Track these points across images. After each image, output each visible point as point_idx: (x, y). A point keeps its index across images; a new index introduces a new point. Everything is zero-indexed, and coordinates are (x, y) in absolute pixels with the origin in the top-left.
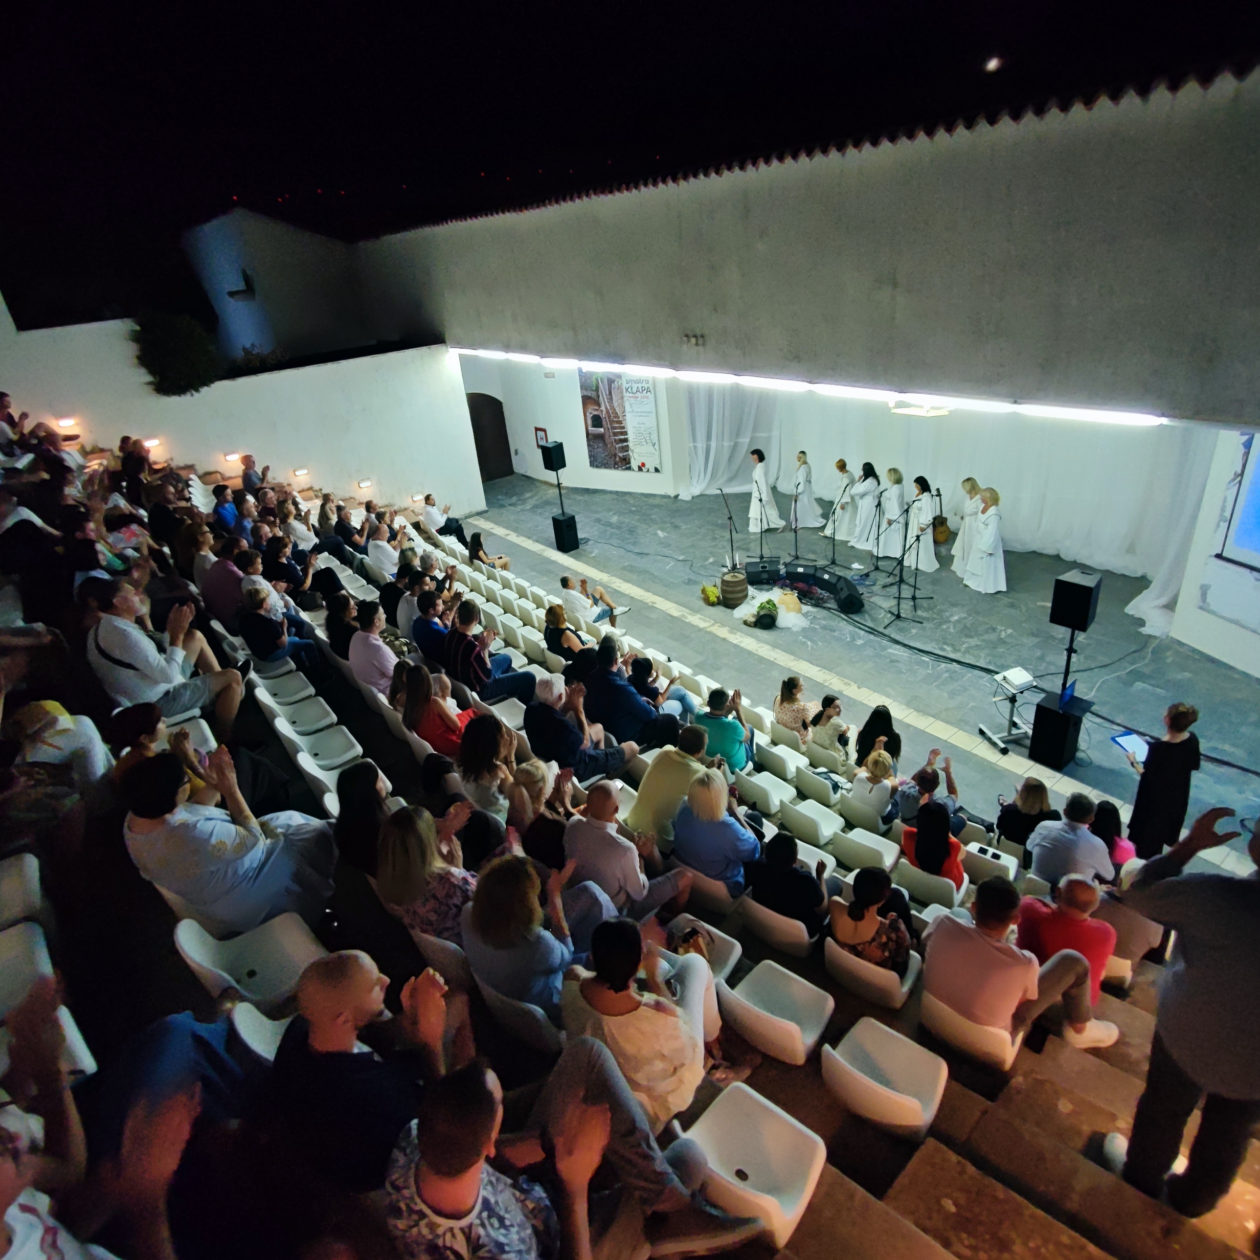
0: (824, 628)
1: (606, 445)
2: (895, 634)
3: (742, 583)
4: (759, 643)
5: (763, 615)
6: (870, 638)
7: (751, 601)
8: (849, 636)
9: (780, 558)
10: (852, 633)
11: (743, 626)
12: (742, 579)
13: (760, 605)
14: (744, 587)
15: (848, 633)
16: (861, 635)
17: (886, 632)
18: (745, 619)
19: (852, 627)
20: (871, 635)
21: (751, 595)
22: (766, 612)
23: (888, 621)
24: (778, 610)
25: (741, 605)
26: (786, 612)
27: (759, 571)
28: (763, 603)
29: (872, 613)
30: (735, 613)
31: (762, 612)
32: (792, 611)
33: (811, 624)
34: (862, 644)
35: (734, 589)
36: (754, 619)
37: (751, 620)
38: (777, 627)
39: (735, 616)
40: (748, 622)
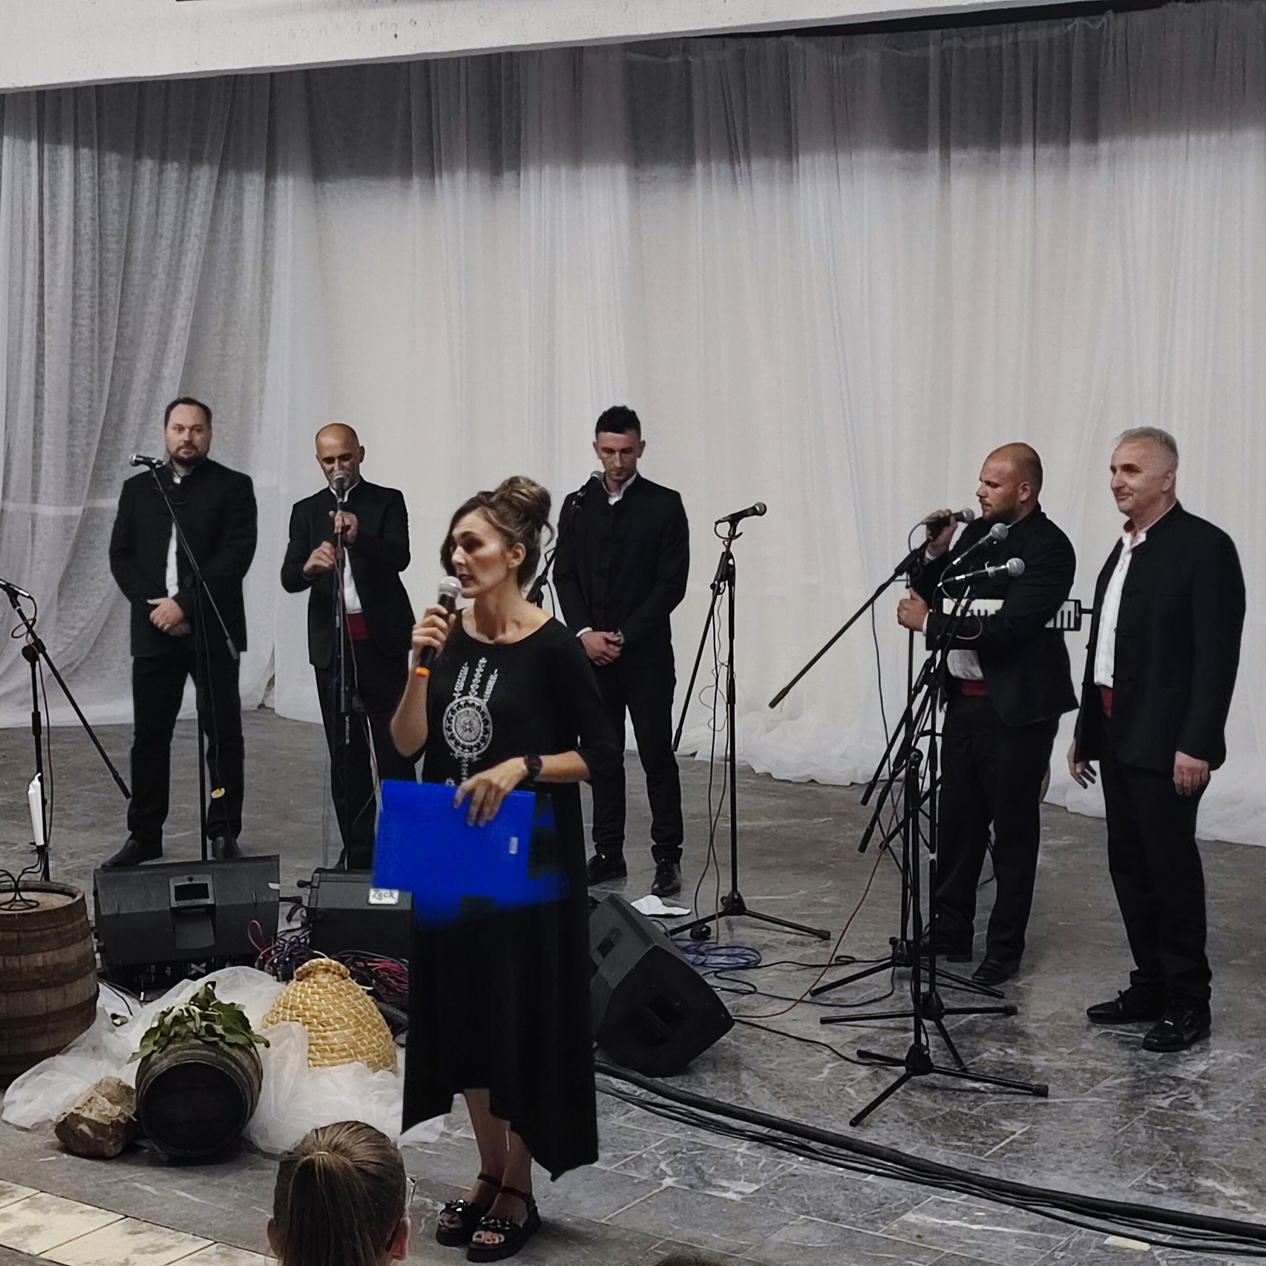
2: (918, 1145)
3: (59, 929)
4: (144, 1232)
5: (171, 1070)
6: (790, 1170)
7: (111, 1035)
8: (667, 1165)
9: (276, 858)
10: (683, 1153)
11: (53, 1158)
12: (60, 908)
13: (155, 1024)
14: (73, 953)
15: (662, 1152)
16: (738, 1158)
17: (868, 1136)
18: (68, 1113)
19: (682, 1129)
20: (793, 1155)
21: (110, 1012)
22: (187, 1052)
23: (865, 1092)
24: (260, 1047)
25: (51, 1058)
26: (309, 1066)
27: (166, 911)
28: (171, 1011)
29: (768, 1066)
30: (14, 1102)
31: (166, 1056)
32: (341, 1061)
33: (449, 1129)
34: (748, 1199)
35: (14, 962)
36: (119, 1108)
37: (101, 1115)
38: (253, 1149)
39: (10, 1115)
40: (81, 1130)
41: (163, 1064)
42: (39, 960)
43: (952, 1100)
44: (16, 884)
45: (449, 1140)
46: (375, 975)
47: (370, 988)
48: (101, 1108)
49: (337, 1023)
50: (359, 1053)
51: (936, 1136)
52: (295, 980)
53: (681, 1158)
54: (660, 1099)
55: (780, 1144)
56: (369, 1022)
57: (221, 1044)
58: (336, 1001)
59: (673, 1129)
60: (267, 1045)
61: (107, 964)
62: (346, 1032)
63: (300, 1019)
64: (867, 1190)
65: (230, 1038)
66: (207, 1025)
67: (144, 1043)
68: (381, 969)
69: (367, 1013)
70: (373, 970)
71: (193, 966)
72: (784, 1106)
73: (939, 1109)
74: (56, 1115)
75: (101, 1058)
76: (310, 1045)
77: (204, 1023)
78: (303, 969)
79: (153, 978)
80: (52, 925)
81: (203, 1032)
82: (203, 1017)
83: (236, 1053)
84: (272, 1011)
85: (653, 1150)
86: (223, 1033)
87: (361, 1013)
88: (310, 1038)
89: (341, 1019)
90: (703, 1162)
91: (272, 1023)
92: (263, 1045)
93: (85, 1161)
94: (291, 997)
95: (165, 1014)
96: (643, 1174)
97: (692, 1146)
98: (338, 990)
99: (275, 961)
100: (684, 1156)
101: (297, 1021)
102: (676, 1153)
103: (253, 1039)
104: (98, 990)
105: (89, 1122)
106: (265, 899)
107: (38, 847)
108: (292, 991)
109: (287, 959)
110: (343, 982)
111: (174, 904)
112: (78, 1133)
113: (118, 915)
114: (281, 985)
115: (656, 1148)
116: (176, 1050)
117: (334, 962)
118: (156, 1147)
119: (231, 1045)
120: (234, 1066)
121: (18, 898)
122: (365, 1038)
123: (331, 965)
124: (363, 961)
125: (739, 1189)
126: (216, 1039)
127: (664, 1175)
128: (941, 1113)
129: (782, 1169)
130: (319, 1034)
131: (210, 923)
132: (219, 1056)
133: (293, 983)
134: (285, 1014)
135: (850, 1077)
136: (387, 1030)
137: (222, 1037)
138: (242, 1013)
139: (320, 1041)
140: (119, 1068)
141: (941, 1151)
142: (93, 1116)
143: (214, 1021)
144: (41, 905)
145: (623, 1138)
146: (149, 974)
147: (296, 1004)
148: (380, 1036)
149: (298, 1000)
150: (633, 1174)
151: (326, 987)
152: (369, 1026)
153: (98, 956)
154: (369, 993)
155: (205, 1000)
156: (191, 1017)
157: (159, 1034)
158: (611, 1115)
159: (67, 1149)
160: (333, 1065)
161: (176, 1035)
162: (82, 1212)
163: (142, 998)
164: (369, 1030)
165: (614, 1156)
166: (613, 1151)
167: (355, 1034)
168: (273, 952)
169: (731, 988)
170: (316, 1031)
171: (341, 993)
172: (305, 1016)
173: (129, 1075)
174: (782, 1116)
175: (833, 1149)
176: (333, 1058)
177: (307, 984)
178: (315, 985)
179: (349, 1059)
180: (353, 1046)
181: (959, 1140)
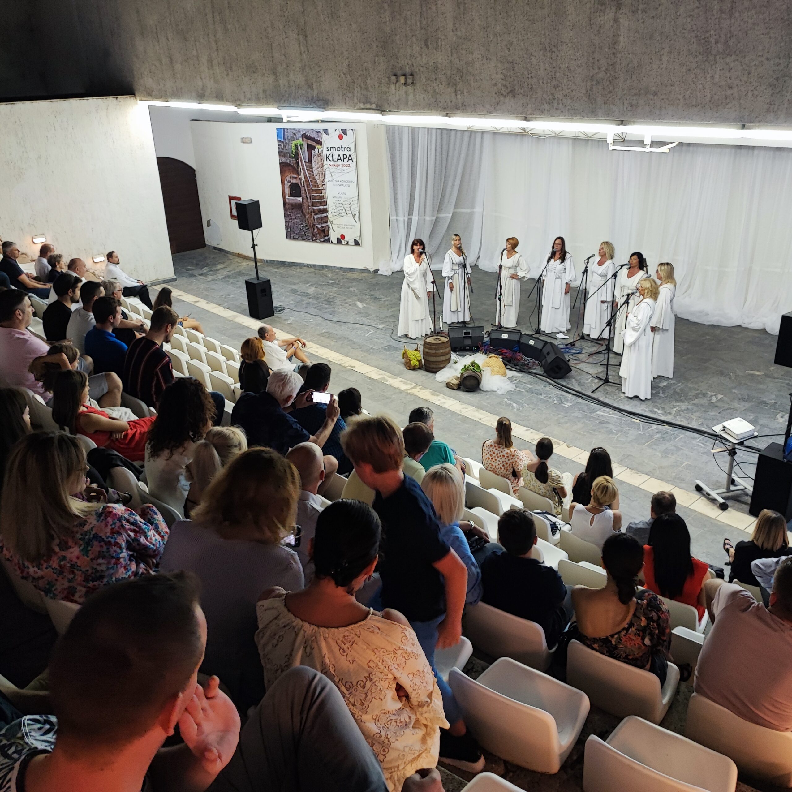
0: (531, 391)
1: (305, 216)
3: (445, 346)
4: (463, 404)
5: (467, 376)
7: (455, 365)
8: (555, 398)
9: (483, 327)
11: (445, 389)
12: (445, 342)
13: (464, 365)
14: (447, 350)
16: (569, 398)
17: (594, 395)
18: (448, 380)
19: (559, 391)
20: (579, 398)
21: (454, 359)
22: (470, 373)
23: (596, 386)
25: (443, 369)
26: (491, 375)
27: (462, 337)
29: (578, 379)
30: (437, 376)
31: (466, 373)
32: (497, 374)
33: (516, 388)
35: (439, 351)
36: (457, 381)
37: (454, 382)
38: (481, 390)
39: (437, 379)
41: (465, 375)
42: (442, 351)
43: (613, 388)
45: (516, 390)
50: (500, 373)
51: (607, 396)
54: (556, 384)
55: (577, 396)
58: (496, 363)
59: (557, 391)
60: (483, 372)
62: (498, 369)
64: (591, 407)
65: (478, 370)
66: (473, 368)
67: (462, 369)
68: (504, 352)
70: (502, 352)
71: (467, 348)
73: (610, 390)
74: (446, 381)
75: (453, 370)
78: (490, 356)
82: (473, 366)
84: (484, 363)
85: (554, 395)
86: (476, 370)
87: (500, 365)
88: (491, 370)
89: (497, 366)
90: (562, 398)
91: (484, 366)
93: (451, 390)
95: (466, 363)
97: (561, 395)
98: (496, 360)
100: (559, 397)
101: (489, 367)
103: (481, 370)
105: (451, 382)
106: (481, 335)
108: (488, 361)
111: (464, 335)
112: (450, 385)
116: (468, 373)
118: (464, 388)
119: (477, 372)
120: (478, 376)
121: (437, 338)
122: (501, 370)
123: (495, 356)
124: (500, 350)
125: (569, 404)
127: (554, 400)
129: (577, 401)
130: (493, 369)
131: (470, 340)
132: (475, 374)
134: (486, 364)
135: (594, 382)
136: (505, 367)
138: (480, 366)
140: (457, 373)
141: (607, 399)
144: (441, 340)
145: (548, 392)
147: (489, 363)
148: (503, 370)
150: (549, 400)
151: (494, 360)
152: (502, 368)
155: (473, 363)
156: (471, 365)
157: (465, 368)
158: (546, 387)
159: (448, 387)
160: (495, 375)
161: (468, 370)
162: (452, 400)
166: (546, 395)
172: (490, 365)
173: (459, 376)
174: (579, 390)
175: (587, 398)
177: (491, 358)
180: (499, 371)
181: (611, 397)
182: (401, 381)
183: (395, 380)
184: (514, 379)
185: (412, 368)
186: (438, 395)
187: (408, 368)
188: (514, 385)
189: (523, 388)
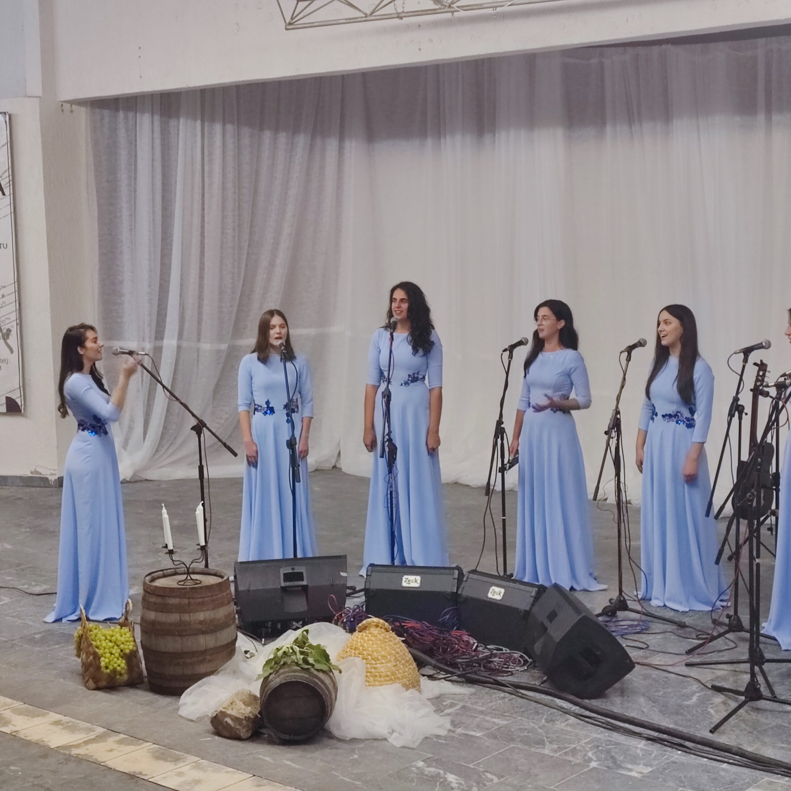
2: (756, 746)
3: (214, 597)
4: (265, 785)
5: (282, 686)
6: (672, 759)
7: (244, 664)
8: (593, 754)
9: (345, 557)
10: (603, 747)
11: (210, 739)
12: (213, 585)
13: (272, 656)
14: (221, 613)
15: (590, 746)
16: (638, 751)
17: (721, 739)
18: (219, 711)
19: (601, 732)
20: (674, 750)
21: (243, 650)
22: (292, 674)
23: (720, 712)
24: (336, 673)
25: (208, 677)
26: (366, 686)
27: (278, 588)
28: (282, 648)
29: (657, 694)
30: (185, 704)
31: (279, 676)
32: (385, 683)
33: (454, 727)
34: (645, 776)
35: (186, 617)
36: (249, 708)
37: (239, 713)
38: (332, 736)
39: (183, 712)
40: (226, 722)
41: (276, 681)
42: (201, 616)
43: (777, 718)
44: (188, 570)
45: (454, 735)
46: (406, 631)
47: (403, 639)
48: (239, 708)
49: (384, 659)
50: (397, 678)
51: (767, 740)
52: (357, 632)
53: (602, 750)
54: (587, 713)
55: (666, 743)
56: (403, 659)
57: (312, 670)
58: (382, 645)
59: (596, 732)
60: (340, 672)
61: (242, 621)
62: (389, 665)
63: (360, 656)
64: (722, 773)
65: (318, 666)
66: (304, 658)
67: (265, 668)
68: (411, 627)
69: (401, 654)
70: (405, 627)
71: (294, 623)
72: (668, 720)
73: (769, 724)
74: (211, 713)
75: (238, 678)
76: (367, 672)
77: (302, 657)
78: (363, 625)
79: (270, 630)
80: (209, 594)
81: (301, 662)
82: (302, 653)
83: (321, 675)
84: (343, 651)
85: (584, 745)
86: (314, 663)
87: (398, 653)
88: (367, 668)
89: (386, 656)
90: (616, 753)
91: (343, 658)
92: (338, 671)
93: (228, 741)
94: (355, 642)
95: (278, 650)
96: (577, 759)
97: (608, 743)
98: (384, 639)
99: (345, 620)
100: (604, 749)
101: (359, 657)
102: (598, 747)
103: (331, 668)
104: (237, 636)
105: (230, 716)
106: (338, 582)
107: (201, 546)
108: (355, 639)
109: (352, 619)
110: (387, 633)
111: (283, 584)
112: (224, 723)
113: (249, 591)
114: (348, 635)
115: (585, 743)
116: (284, 673)
117: (382, 621)
118: (272, 733)
119: (318, 670)
120: (320, 683)
121: (189, 578)
122: (401, 669)
123: (379, 623)
124: (399, 622)
125: (639, 770)
126: (309, 667)
127: (590, 760)
128: (770, 726)
129: (667, 759)
130: (372, 665)
131: (304, 596)
132: (311, 678)
133: (356, 633)
134: (351, 653)
135: (711, 702)
136: (414, 665)
137: (313, 665)
138: (325, 651)
139: (373, 670)
140: (249, 684)
141: (771, 750)
142: (234, 713)
143: (308, 655)
144: (203, 582)
145: (564, 736)
146: (267, 627)
147: (358, 646)
148: (410, 668)
149: (359, 644)
150: (571, 759)
151: (376, 637)
152: (403, 662)
153: (237, 616)
154: (403, 641)
155: (302, 643)
156: (294, 652)
157: (273, 663)
158: (556, 722)
159: (218, 733)
160: (380, 685)
161: (285, 664)
162: (227, 772)
163: (263, 642)
164: (403, 664)
165: (559, 747)
166: (558, 745)
167: (395, 666)
168: (343, 615)
169: (632, 645)
170: (370, 664)
171: (386, 640)
172: (363, 654)
173: (256, 689)
174: (667, 725)
175: (700, 746)
176: (380, 681)
177: (364, 634)
178: (370, 635)
179: (391, 682)
180: (393, 674)
181: (783, 743)
182: (57, 723)
183: (37, 720)
184: (448, 702)
185: (103, 683)
186: (177, 759)
187: (91, 683)
188: (448, 720)
189: (479, 727)
